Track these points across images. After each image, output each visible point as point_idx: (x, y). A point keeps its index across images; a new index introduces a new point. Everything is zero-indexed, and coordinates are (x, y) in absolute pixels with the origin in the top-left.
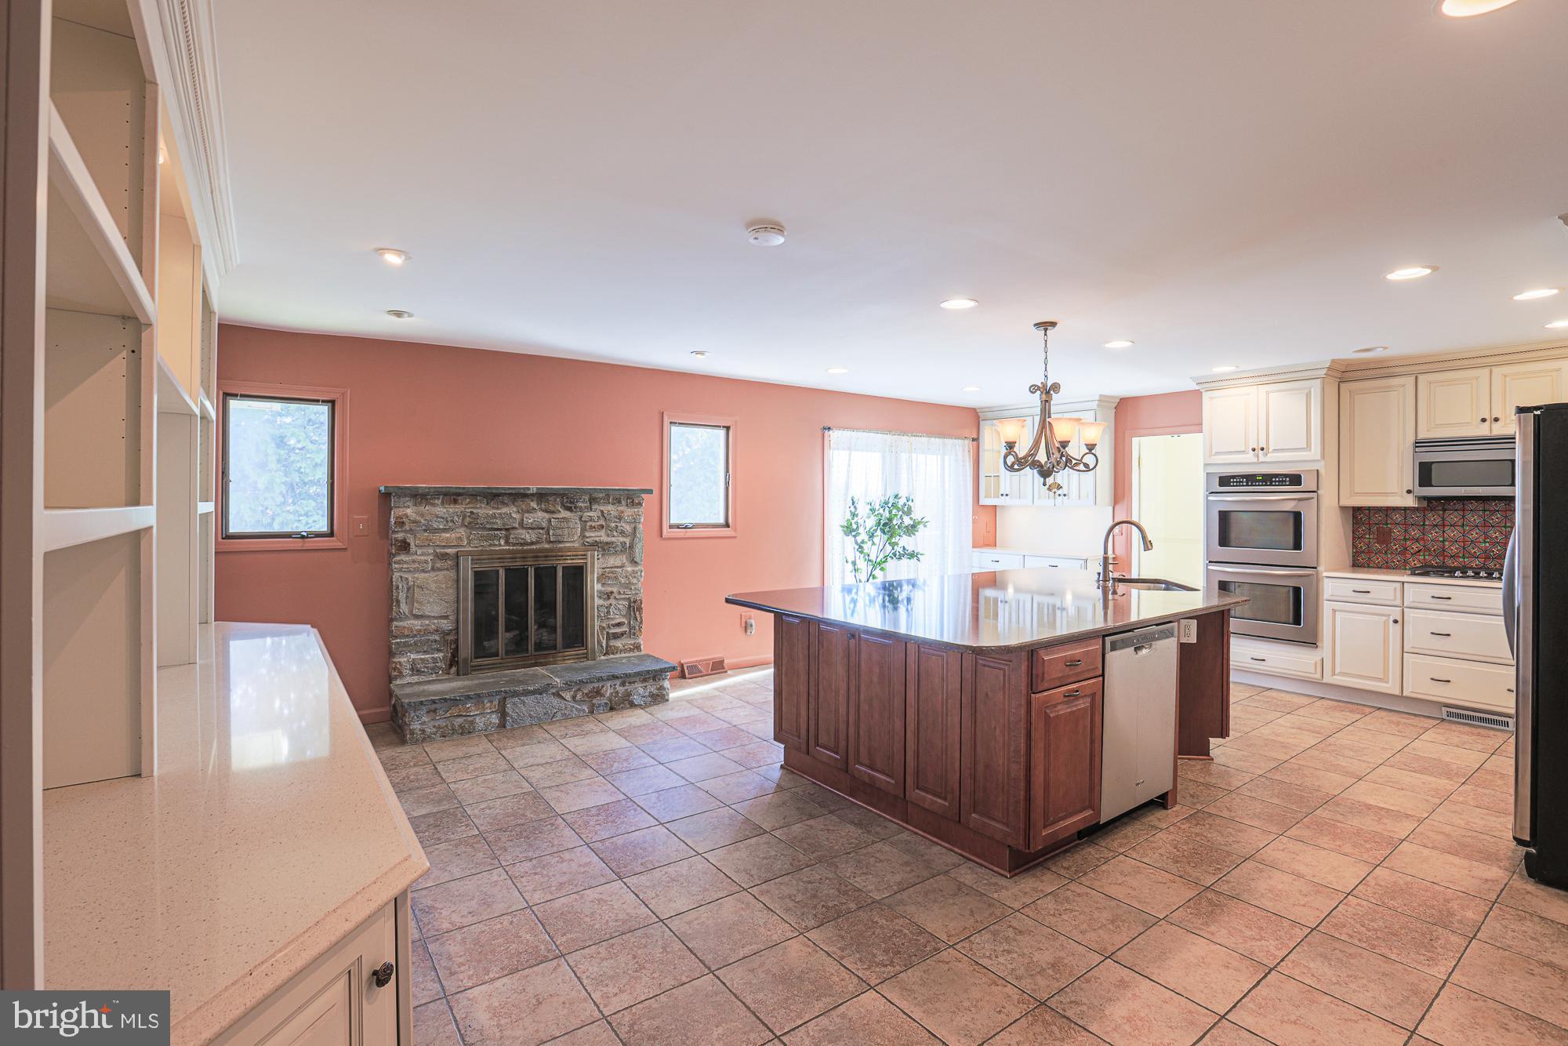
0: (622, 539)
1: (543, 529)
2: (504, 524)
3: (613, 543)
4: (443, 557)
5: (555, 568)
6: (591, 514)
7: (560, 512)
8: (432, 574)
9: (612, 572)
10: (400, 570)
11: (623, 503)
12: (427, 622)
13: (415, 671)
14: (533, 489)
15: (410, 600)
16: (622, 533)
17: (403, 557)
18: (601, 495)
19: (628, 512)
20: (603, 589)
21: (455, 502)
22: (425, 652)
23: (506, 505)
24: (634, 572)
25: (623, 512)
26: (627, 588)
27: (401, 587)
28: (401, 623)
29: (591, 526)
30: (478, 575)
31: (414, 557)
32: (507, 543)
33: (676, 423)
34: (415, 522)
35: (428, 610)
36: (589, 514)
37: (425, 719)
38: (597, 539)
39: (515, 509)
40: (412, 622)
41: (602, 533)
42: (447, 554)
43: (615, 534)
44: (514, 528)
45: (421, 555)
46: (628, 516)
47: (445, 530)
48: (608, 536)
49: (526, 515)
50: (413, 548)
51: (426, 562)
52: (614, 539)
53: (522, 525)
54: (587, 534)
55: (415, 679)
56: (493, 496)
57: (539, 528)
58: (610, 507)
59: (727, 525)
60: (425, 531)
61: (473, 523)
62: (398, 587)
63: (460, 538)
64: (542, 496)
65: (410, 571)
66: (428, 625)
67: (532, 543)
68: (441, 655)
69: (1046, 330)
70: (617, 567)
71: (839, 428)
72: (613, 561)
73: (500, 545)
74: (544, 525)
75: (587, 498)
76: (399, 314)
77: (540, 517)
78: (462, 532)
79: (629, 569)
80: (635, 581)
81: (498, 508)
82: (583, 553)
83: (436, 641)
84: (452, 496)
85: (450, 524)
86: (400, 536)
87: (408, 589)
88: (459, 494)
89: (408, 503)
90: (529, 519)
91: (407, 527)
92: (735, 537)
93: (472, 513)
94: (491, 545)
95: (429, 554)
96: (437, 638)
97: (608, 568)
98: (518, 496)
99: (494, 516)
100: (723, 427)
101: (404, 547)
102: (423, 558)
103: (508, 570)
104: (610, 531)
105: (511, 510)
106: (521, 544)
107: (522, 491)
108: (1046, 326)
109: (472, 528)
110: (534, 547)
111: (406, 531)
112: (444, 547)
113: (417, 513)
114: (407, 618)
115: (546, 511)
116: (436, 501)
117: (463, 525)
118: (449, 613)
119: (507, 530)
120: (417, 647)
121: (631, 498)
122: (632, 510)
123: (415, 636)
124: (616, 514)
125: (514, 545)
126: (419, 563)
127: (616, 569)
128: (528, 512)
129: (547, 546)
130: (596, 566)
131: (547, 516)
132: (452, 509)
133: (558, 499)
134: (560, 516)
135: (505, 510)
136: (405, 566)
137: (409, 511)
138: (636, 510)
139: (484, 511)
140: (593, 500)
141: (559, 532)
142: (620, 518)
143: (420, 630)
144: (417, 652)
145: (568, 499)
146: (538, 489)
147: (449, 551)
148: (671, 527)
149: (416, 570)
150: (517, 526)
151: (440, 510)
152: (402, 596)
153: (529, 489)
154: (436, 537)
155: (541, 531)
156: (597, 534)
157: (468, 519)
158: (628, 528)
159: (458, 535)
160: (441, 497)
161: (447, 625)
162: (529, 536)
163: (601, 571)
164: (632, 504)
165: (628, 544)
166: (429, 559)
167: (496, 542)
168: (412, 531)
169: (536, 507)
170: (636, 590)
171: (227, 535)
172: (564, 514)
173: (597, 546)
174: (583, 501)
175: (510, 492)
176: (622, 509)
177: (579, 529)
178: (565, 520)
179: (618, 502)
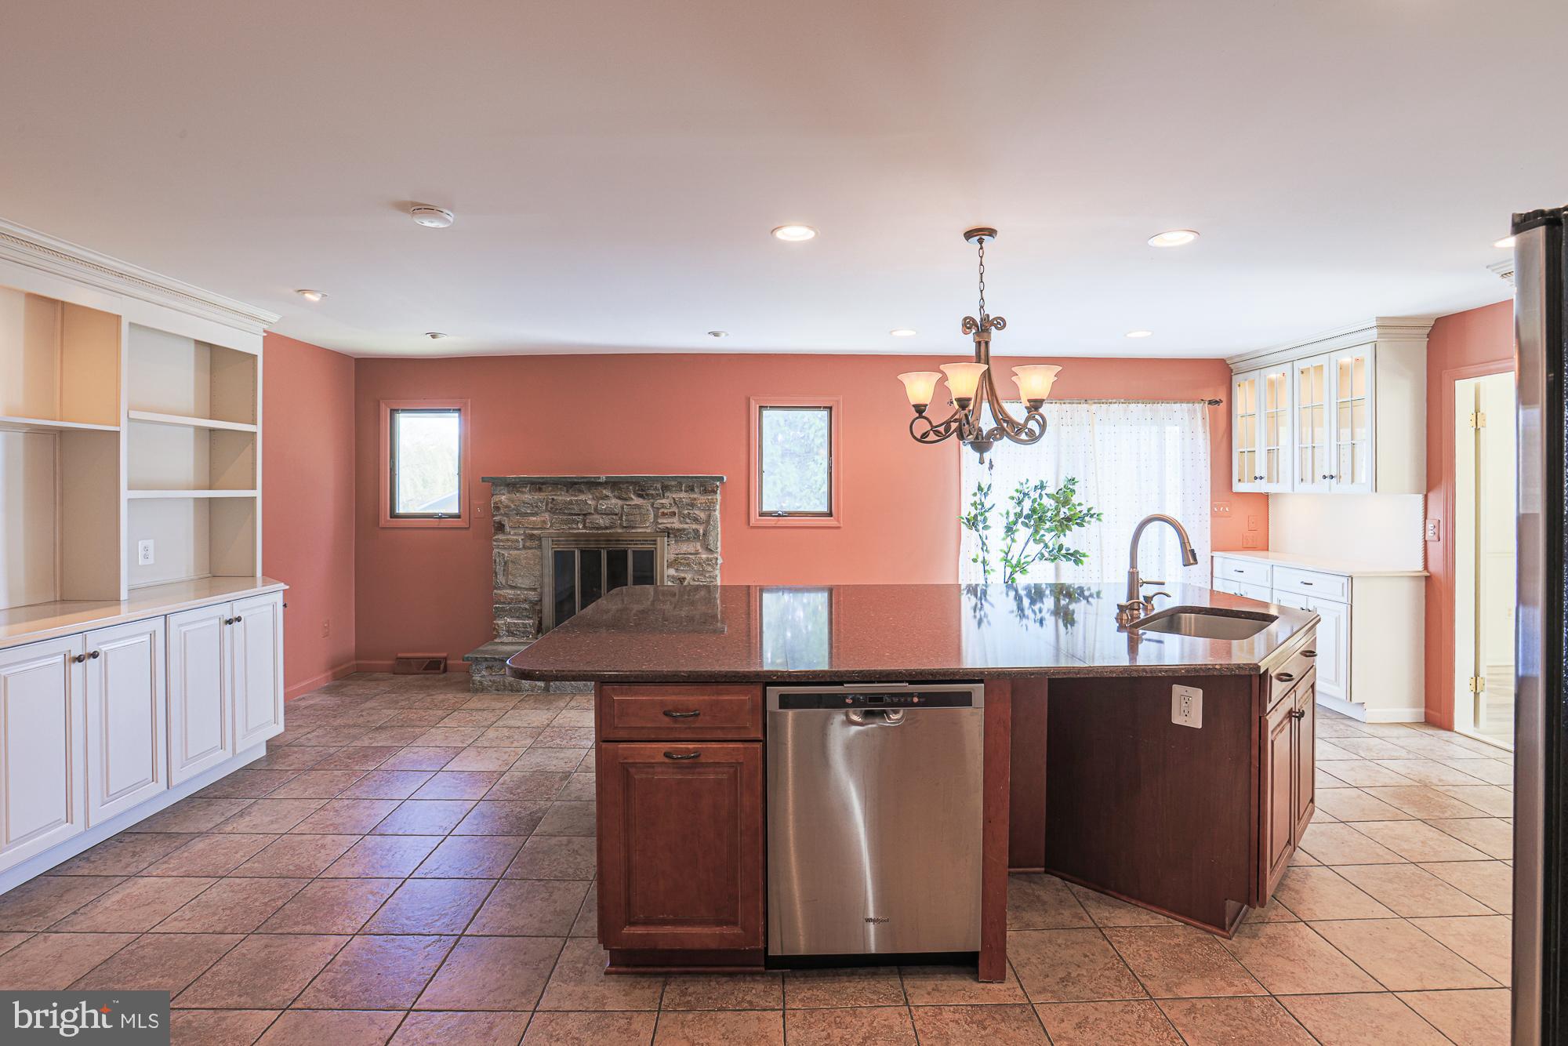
0: (694, 526)
1: (616, 514)
2: (581, 510)
3: (684, 530)
4: (532, 537)
5: (625, 552)
6: (663, 501)
7: (632, 499)
8: (523, 552)
9: (685, 559)
10: (498, 547)
11: (696, 490)
12: (519, 592)
13: (511, 633)
14: (603, 478)
15: (506, 572)
16: (696, 520)
17: (500, 537)
18: (673, 483)
19: (702, 499)
20: (676, 574)
21: (540, 490)
22: (518, 618)
23: (581, 491)
24: (708, 559)
25: (695, 499)
26: (700, 575)
27: (498, 560)
28: (499, 592)
29: (663, 513)
30: (557, 554)
31: (509, 537)
32: (585, 527)
33: (767, 407)
34: (507, 507)
35: (519, 582)
36: (661, 501)
37: (484, 673)
38: (669, 526)
39: (591, 497)
40: (508, 591)
41: (675, 520)
42: (533, 535)
43: (688, 521)
44: (590, 514)
45: (514, 535)
46: (701, 503)
47: (532, 515)
48: (681, 523)
49: (601, 502)
50: (507, 529)
51: (517, 541)
52: (686, 526)
53: (596, 509)
54: (660, 521)
55: (510, 639)
56: (571, 485)
57: (612, 514)
58: (683, 495)
59: (830, 514)
60: (517, 514)
61: (554, 509)
62: (495, 561)
63: (544, 522)
64: (614, 484)
65: (505, 548)
66: (519, 595)
67: (606, 528)
68: (531, 621)
69: (981, 241)
70: (691, 554)
72: (686, 548)
73: (579, 529)
74: (617, 511)
75: (659, 486)
76: (434, 336)
77: (614, 503)
78: (547, 516)
79: (704, 556)
80: (710, 569)
81: (576, 496)
82: (654, 538)
83: (526, 609)
84: (538, 485)
85: (536, 509)
86: (497, 518)
87: (505, 563)
88: (543, 484)
89: (503, 491)
90: (604, 505)
91: (502, 511)
92: (839, 528)
93: (553, 499)
94: (570, 528)
95: (520, 535)
96: (527, 607)
97: (681, 554)
98: (592, 484)
99: (571, 503)
100: (825, 407)
101: (500, 527)
102: (515, 537)
103: (582, 552)
104: (684, 518)
105: (588, 498)
106: (598, 529)
107: (593, 480)
108: (979, 234)
109: (554, 513)
110: (608, 531)
111: (501, 514)
112: (533, 529)
113: (509, 499)
114: (504, 588)
115: (619, 498)
116: (525, 490)
117: (546, 510)
118: (536, 587)
119: (585, 515)
120: (511, 613)
121: (706, 486)
122: (706, 497)
123: (509, 603)
124: (688, 501)
125: (591, 529)
126: (512, 541)
127: (689, 556)
128: (602, 499)
129: (620, 531)
130: (667, 551)
131: (620, 502)
132: (537, 496)
133: (631, 487)
134: (633, 503)
135: (582, 497)
136: (501, 544)
137: (503, 498)
138: (710, 497)
139: (563, 497)
140: (665, 488)
141: (632, 518)
142: (692, 505)
143: (512, 599)
144: (511, 617)
145: (641, 487)
146: (607, 477)
147: (535, 532)
148: (762, 514)
149: (510, 548)
150: (593, 512)
151: (527, 497)
152: (499, 569)
153: (599, 478)
154: (524, 520)
155: (614, 517)
156: (670, 520)
157: (550, 505)
158: (702, 515)
159: (543, 519)
160: (529, 486)
161: (533, 596)
162: (601, 521)
163: (672, 557)
164: (706, 492)
165: (701, 532)
166: (520, 538)
167: (574, 526)
168: (506, 515)
169: (609, 494)
170: (710, 577)
171: (394, 515)
172: (637, 501)
173: (668, 532)
174: (656, 489)
175: (582, 480)
176: (695, 496)
177: (652, 516)
178: (638, 506)
179: (691, 489)
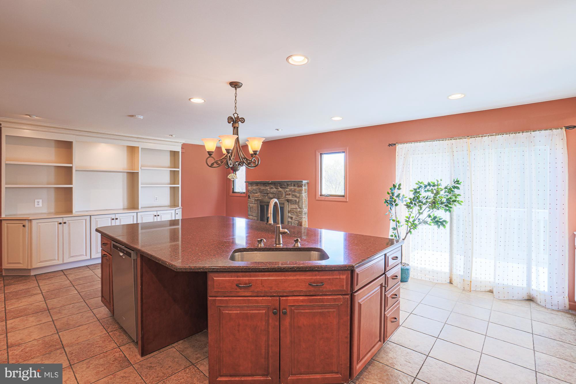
0: (295, 199)
2: (266, 192)
8: (254, 205)
9: (292, 210)
11: (296, 186)
12: (253, 217)
16: (296, 196)
17: (249, 200)
18: (290, 183)
19: (298, 189)
20: (290, 216)
21: (257, 185)
24: (300, 211)
26: (297, 217)
27: (249, 207)
29: (287, 194)
35: (253, 214)
36: (286, 190)
38: (288, 198)
41: (290, 196)
43: (294, 197)
44: (269, 193)
46: (298, 191)
47: (256, 193)
48: (292, 197)
50: (251, 197)
51: (252, 201)
52: (293, 199)
54: (287, 196)
56: (264, 184)
58: (292, 187)
60: (253, 193)
63: (259, 196)
64: (274, 184)
65: (250, 203)
70: (295, 209)
71: (401, 143)
72: (293, 206)
73: (266, 198)
74: (275, 193)
75: (286, 184)
77: (274, 190)
78: (259, 193)
79: (298, 210)
80: (300, 215)
81: (265, 187)
82: (284, 203)
85: (257, 191)
88: (258, 183)
90: (272, 191)
93: (260, 188)
94: (264, 198)
98: (268, 184)
99: (263, 190)
101: (249, 197)
107: (268, 182)
111: (249, 193)
114: (250, 215)
115: (276, 188)
116: (254, 185)
118: (257, 216)
119: (267, 194)
121: (299, 184)
124: (294, 190)
128: (271, 188)
130: (288, 207)
131: (276, 190)
132: (257, 187)
133: (279, 185)
134: (280, 190)
137: (250, 188)
138: (300, 189)
140: (288, 185)
141: (279, 195)
145: (281, 185)
147: (256, 199)
148: (322, 196)
152: (249, 210)
153: (270, 181)
154: (254, 195)
155: (274, 195)
157: (260, 190)
158: (298, 195)
163: (289, 209)
164: (298, 186)
165: (298, 201)
166: (253, 200)
167: (265, 197)
168: (251, 193)
169: (273, 187)
170: (300, 218)
171: (233, 192)
172: (280, 189)
173: (288, 201)
174: (285, 185)
175: (266, 182)
176: (296, 188)
177: (284, 195)
178: (280, 191)
179: (294, 186)
